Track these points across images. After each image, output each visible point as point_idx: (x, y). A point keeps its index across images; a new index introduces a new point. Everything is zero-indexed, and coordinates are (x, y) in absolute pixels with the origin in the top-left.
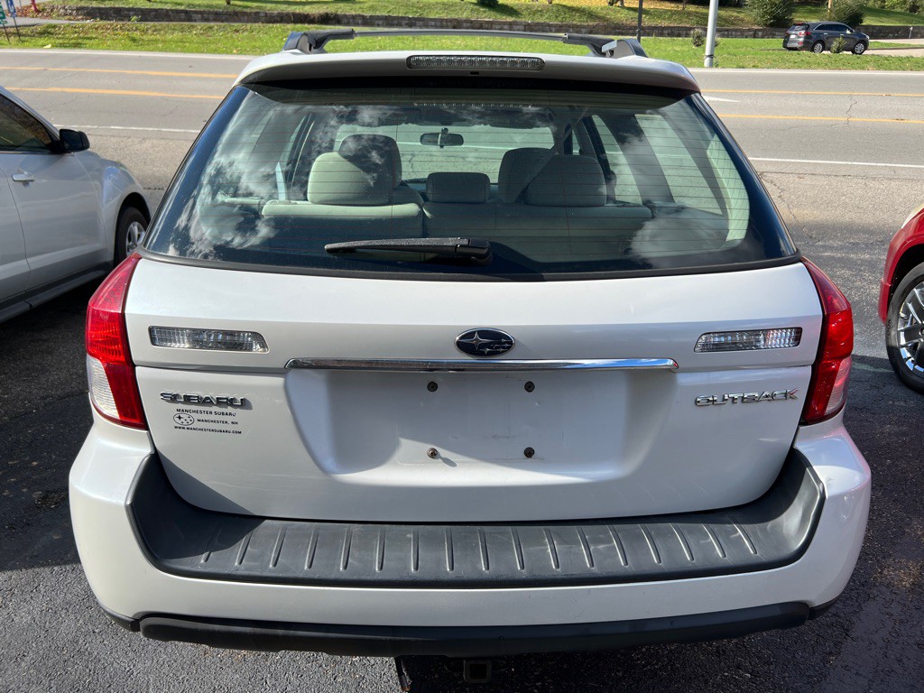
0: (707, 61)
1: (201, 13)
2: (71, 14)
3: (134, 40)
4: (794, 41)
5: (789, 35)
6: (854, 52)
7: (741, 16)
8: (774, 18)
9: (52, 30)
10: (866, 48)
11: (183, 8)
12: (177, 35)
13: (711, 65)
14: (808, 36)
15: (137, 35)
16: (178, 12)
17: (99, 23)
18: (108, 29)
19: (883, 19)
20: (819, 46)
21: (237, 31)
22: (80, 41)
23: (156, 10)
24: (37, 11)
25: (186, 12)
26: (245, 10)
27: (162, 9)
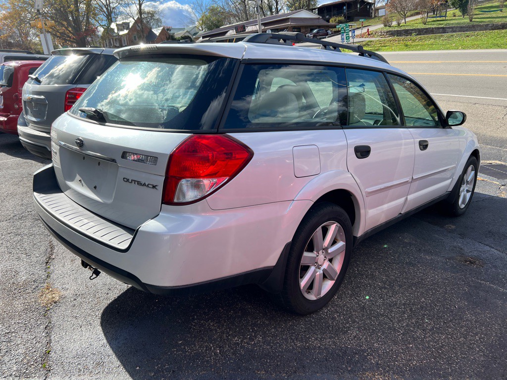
1: (452, 28)
2: (383, 35)
3: (407, 45)
9: (370, 43)
11: (442, 26)
12: (432, 41)
15: (409, 43)
16: (439, 28)
17: (396, 38)
18: (396, 41)
21: (468, 36)
22: (380, 48)
23: (427, 29)
24: (369, 34)
25: (443, 28)
26: (480, 24)
27: (430, 28)
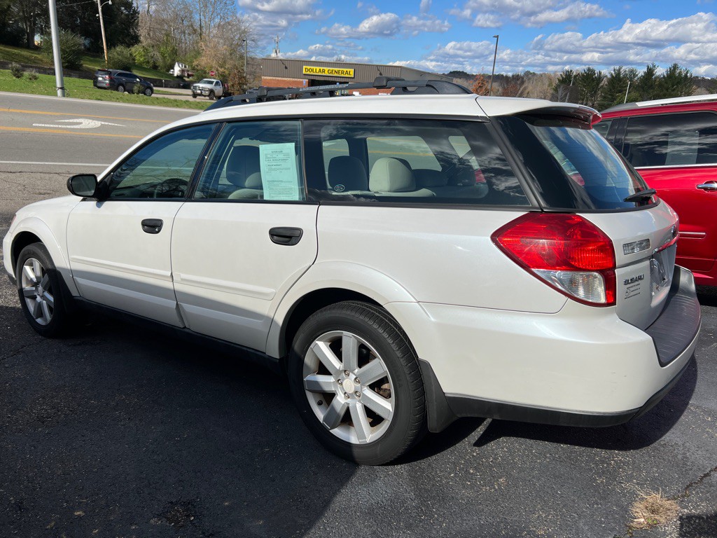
0: (59, 92)
4: (101, 82)
5: (97, 78)
6: (145, 94)
7: (39, 57)
8: (68, 62)
10: (152, 93)
13: (64, 96)
14: (111, 79)
19: (144, 73)
20: (121, 88)
